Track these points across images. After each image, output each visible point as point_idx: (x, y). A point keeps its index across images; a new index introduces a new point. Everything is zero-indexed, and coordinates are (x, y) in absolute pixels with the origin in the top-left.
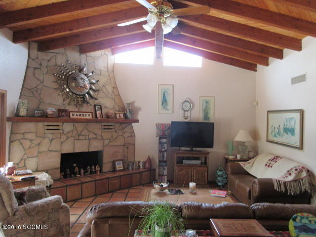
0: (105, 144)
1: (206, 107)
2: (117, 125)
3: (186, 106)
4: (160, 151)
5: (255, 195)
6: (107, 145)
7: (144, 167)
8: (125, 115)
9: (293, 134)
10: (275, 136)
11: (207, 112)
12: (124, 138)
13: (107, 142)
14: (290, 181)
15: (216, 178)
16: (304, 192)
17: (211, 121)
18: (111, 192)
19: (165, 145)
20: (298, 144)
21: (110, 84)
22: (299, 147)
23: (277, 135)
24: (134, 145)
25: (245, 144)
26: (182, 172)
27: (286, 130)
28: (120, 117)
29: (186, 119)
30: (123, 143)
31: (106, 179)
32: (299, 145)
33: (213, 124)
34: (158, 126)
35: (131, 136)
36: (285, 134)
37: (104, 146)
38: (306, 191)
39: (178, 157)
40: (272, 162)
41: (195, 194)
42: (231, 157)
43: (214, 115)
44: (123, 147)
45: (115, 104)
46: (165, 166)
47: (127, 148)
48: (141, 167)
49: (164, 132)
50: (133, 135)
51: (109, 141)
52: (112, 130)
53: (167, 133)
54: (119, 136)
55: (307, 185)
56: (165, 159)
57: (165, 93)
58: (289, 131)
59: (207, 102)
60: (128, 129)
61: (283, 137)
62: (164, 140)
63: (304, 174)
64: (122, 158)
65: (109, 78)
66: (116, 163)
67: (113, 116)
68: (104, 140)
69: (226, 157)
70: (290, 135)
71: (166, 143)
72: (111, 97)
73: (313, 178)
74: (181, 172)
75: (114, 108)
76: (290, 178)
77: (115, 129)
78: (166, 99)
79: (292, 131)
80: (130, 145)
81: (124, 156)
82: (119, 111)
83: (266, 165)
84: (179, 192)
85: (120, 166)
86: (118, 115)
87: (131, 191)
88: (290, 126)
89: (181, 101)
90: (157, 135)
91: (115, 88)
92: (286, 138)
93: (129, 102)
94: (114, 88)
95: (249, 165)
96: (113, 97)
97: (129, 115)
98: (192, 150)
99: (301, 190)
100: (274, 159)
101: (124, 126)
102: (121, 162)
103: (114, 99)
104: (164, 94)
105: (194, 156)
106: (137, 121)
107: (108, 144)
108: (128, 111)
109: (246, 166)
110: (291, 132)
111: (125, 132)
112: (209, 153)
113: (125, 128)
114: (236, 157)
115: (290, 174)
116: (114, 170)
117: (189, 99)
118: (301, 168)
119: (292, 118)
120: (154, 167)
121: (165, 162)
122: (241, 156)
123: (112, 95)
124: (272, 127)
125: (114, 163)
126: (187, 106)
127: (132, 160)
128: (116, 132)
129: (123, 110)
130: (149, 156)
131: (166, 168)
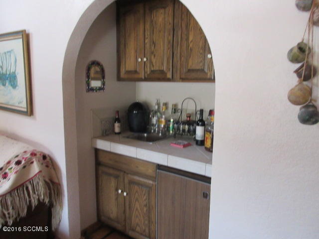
9: (14, 86)
16: (36, 207)
20: (23, 106)
22: (25, 110)
27: (2, 78)
32: (25, 106)
38: (41, 204)
55: (42, 189)
58: (7, 78)
63: (36, 168)
70: (11, 88)
73: (54, 169)
76: (6, 186)
79: (11, 79)
92: (2, 95)
99: (29, 207)
110: (10, 81)
115: (5, 176)
118: (28, 155)
119: (9, 52)
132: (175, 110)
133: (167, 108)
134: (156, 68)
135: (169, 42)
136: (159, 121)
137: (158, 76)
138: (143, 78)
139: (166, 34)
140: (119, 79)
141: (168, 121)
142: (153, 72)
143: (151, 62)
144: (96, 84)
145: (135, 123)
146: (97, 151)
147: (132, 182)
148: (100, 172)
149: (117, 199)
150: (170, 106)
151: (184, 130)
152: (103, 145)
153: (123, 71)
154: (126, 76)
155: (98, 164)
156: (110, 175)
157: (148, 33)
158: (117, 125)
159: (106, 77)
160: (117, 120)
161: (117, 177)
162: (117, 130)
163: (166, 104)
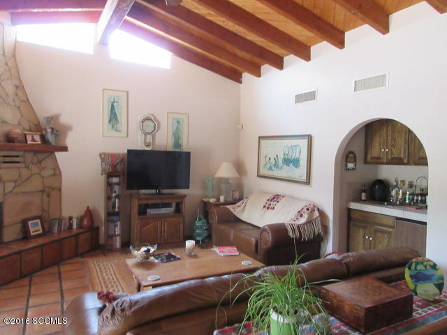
0: (6, 191)
1: (177, 128)
2: (29, 156)
3: (147, 126)
4: (109, 198)
5: (265, 247)
6: (11, 192)
7: (80, 225)
8: (43, 137)
9: (297, 166)
10: (270, 168)
11: (179, 137)
12: (42, 177)
13: (9, 186)
14: (304, 224)
15: (194, 231)
16: (317, 236)
17: (185, 149)
18: (25, 276)
19: (116, 188)
20: (304, 178)
21: (8, 79)
22: (305, 181)
23: (273, 168)
24: (60, 190)
25: (230, 181)
26: (148, 226)
27: (287, 161)
28: (33, 140)
29: (148, 146)
30: (40, 188)
31: (16, 253)
33: (188, 154)
34: (103, 156)
35: (54, 174)
36: (285, 166)
37: (5, 195)
38: (319, 234)
39: (140, 205)
40: (272, 203)
41: (195, 256)
42: (212, 200)
43: (188, 140)
44: (41, 193)
45: (22, 116)
46: (116, 221)
47: (48, 195)
48: (75, 226)
49: (114, 167)
50: (57, 172)
51: (14, 184)
52: (18, 165)
53: (119, 168)
54: (32, 175)
55: (320, 227)
56: (117, 210)
57: (115, 104)
58: (291, 162)
59: (178, 122)
60: (48, 163)
61: (283, 170)
62: (115, 180)
64: (40, 214)
65: (7, 69)
66: (30, 223)
67: (20, 139)
68: (4, 182)
69: (204, 200)
70: (294, 167)
71: (118, 184)
72: (13, 104)
74: (145, 228)
75: (20, 124)
76: (303, 220)
77: (24, 162)
78: (115, 115)
79: (296, 163)
80: (52, 190)
81: (43, 210)
82: (30, 130)
83: (264, 207)
84: (170, 258)
85: (37, 228)
86: (29, 138)
87: (64, 268)
88: (293, 155)
89: (140, 118)
90: (102, 171)
91: (20, 87)
92: (286, 172)
93: (48, 115)
94: (17, 87)
95: (240, 209)
96: (18, 104)
97: (50, 137)
98: (159, 193)
100: (274, 198)
101: (41, 156)
102: (38, 221)
103: (19, 108)
104: (113, 106)
105: (164, 201)
106: (65, 149)
107: (13, 190)
108: (49, 130)
109: (236, 210)
110: (294, 164)
111: (43, 168)
112: (185, 196)
113: (43, 160)
114: (219, 200)
115: (301, 216)
116: (26, 236)
117: (153, 115)
119: (296, 146)
120: (96, 224)
121: (117, 214)
122: (226, 198)
123: (14, 101)
124: (266, 157)
125: (24, 223)
126: (149, 126)
127: (58, 216)
128: (27, 167)
129: (38, 128)
130: (88, 207)
131: (119, 223)
132: (411, 186)
133: (404, 184)
134: (396, 155)
135: (405, 139)
136: (397, 193)
137: (398, 161)
138: (385, 161)
139: (403, 135)
140: (366, 162)
141: (404, 194)
142: (393, 158)
143: (392, 152)
144: (351, 165)
145: (377, 194)
146: (349, 210)
147: (376, 231)
148: (351, 225)
149: (364, 244)
150: (407, 183)
151: (417, 200)
152: (354, 206)
153: (369, 157)
154: (372, 161)
155: (350, 219)
156: (359, 227)
157: (390, 133)
158: (363, 194)
159: (357, 160)
160: (364, 191)
161: (364, 228)
162: (363, 198)
163: (403, 182)
